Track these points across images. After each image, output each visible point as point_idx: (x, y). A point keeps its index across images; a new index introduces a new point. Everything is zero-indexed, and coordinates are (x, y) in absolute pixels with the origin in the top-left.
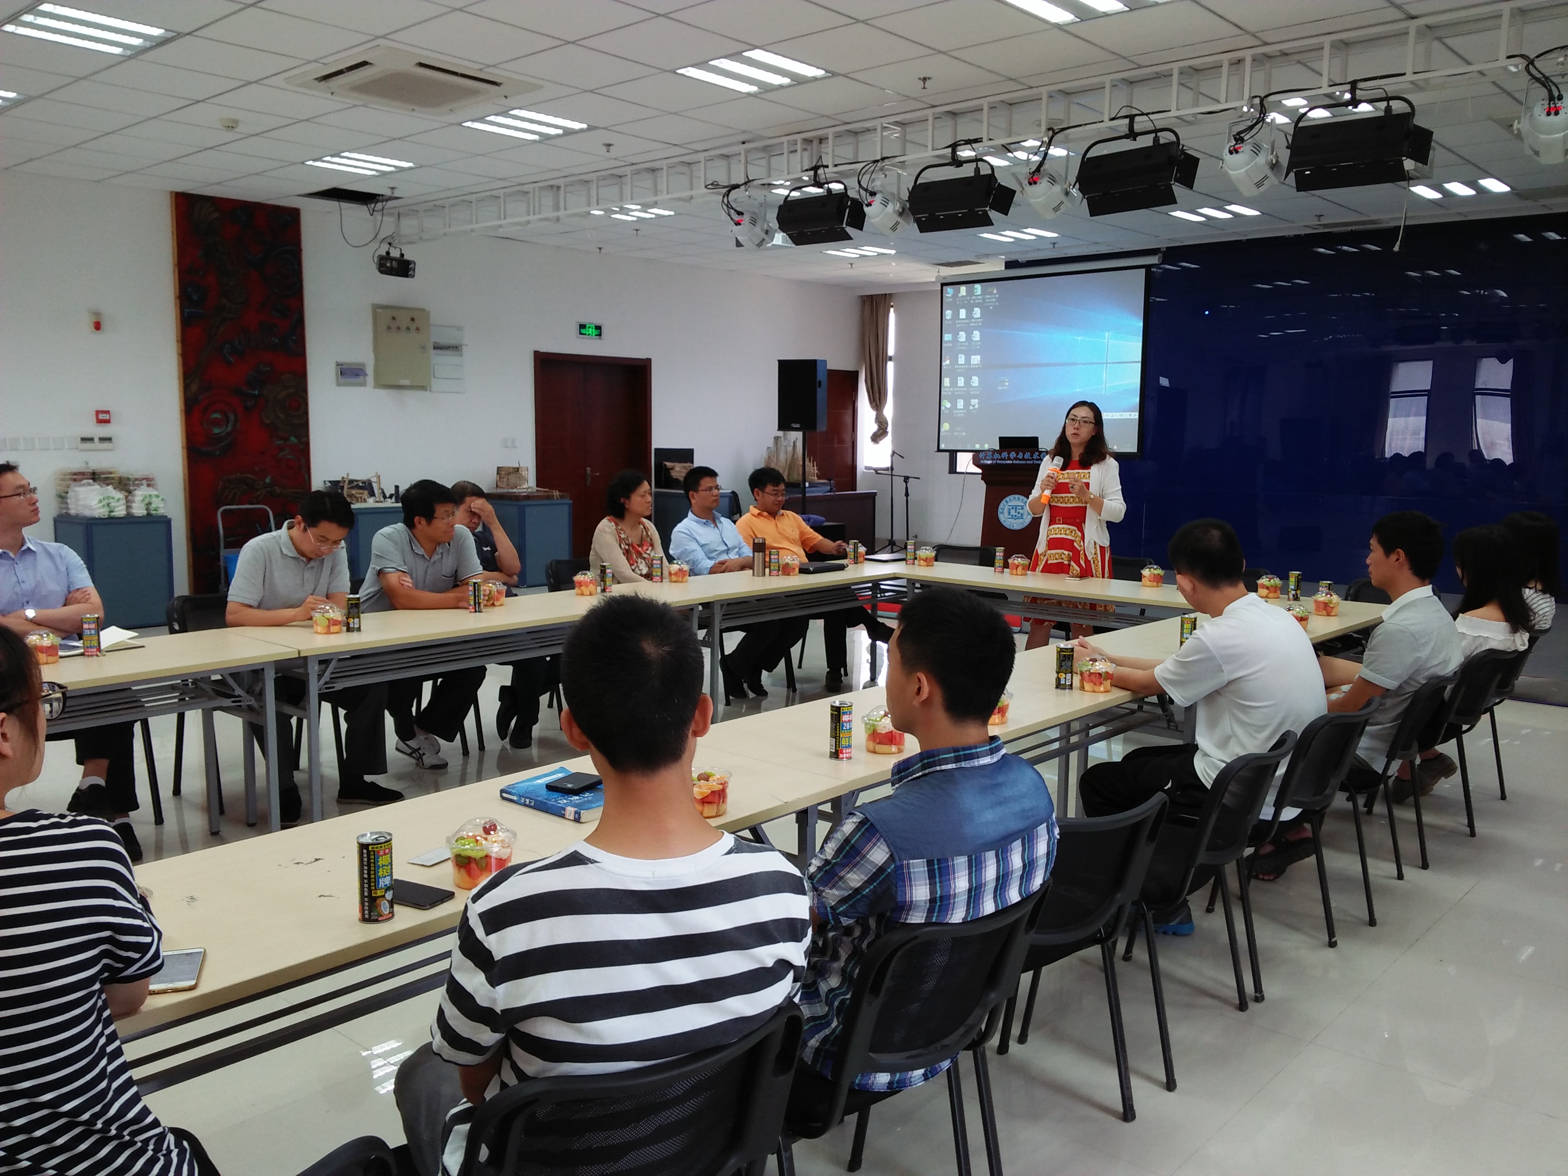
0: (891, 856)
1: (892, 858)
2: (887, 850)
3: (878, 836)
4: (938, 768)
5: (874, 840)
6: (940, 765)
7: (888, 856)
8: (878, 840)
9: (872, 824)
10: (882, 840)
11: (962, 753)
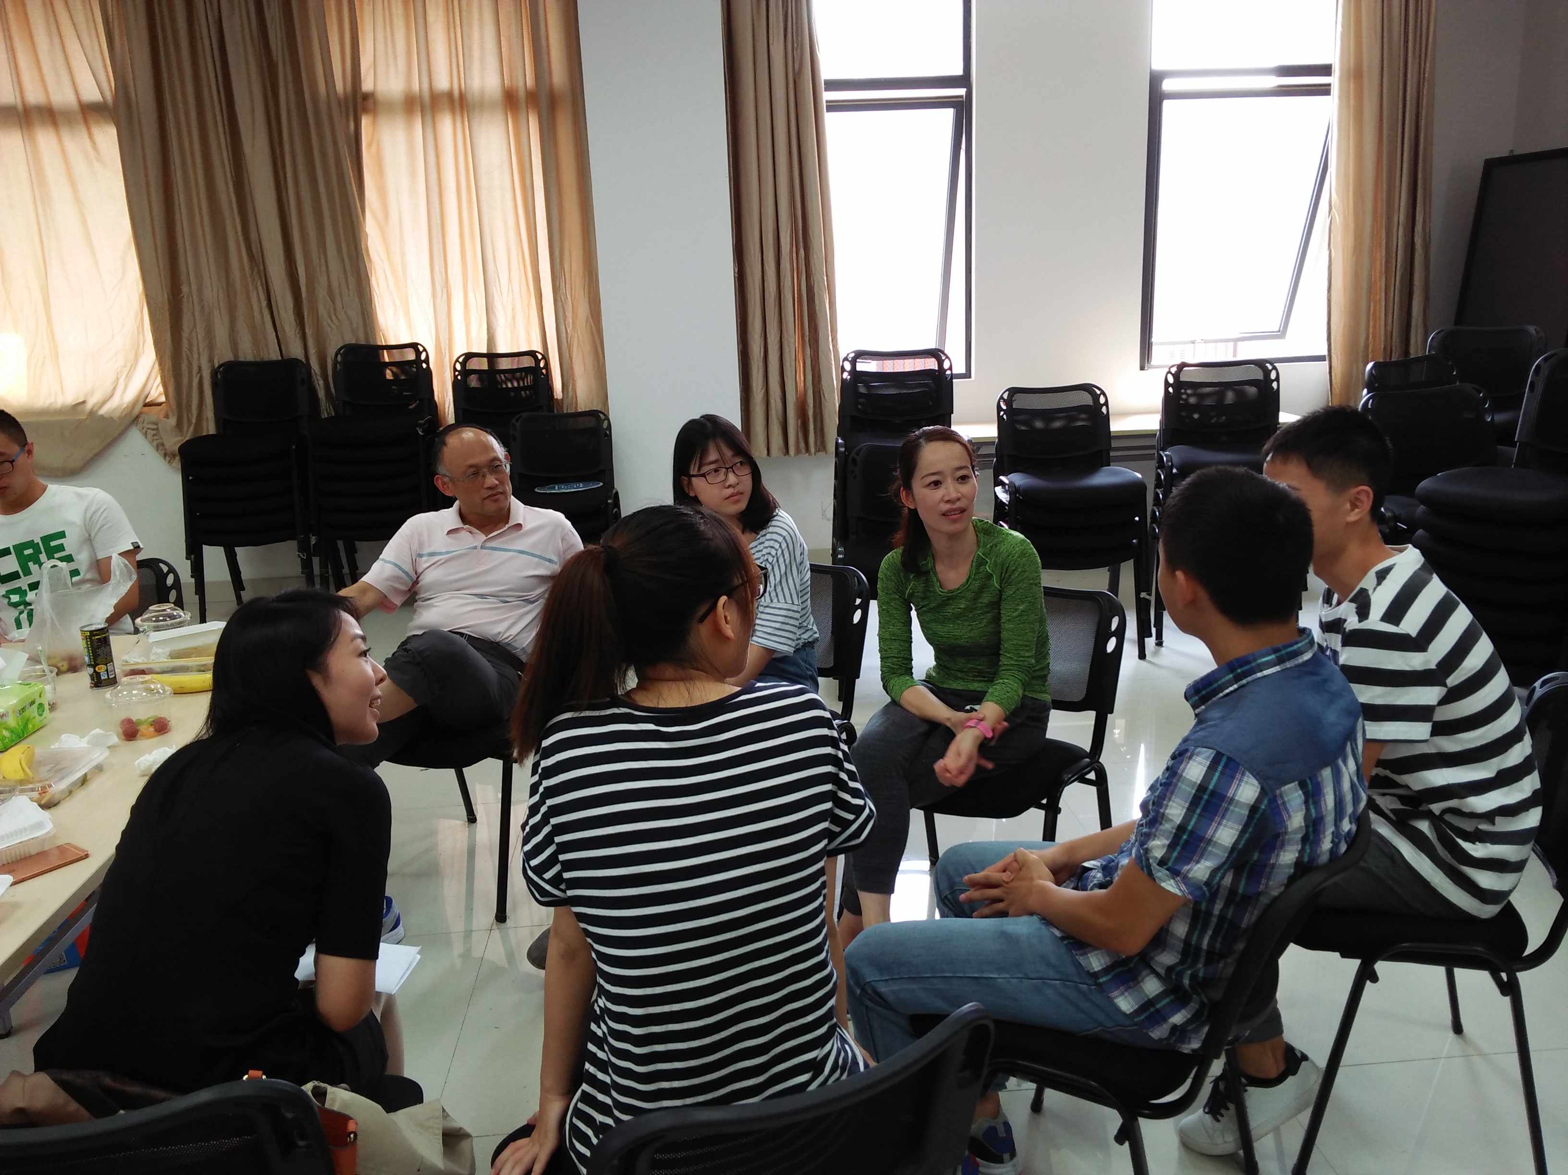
0: (1262, 789)
1: (1263, 792)
2: (1256, 782)
3: (1241, 768)
4: (1259, 675)
5: (1238, 776)
6: (1261, 671)
7: (1259, 790)
8: (1243, 774)
9: (1229, 759)
10: (1247, 773)
11: (1283, 652)
